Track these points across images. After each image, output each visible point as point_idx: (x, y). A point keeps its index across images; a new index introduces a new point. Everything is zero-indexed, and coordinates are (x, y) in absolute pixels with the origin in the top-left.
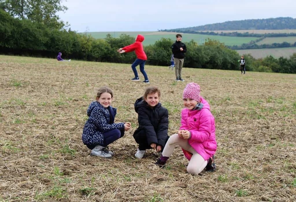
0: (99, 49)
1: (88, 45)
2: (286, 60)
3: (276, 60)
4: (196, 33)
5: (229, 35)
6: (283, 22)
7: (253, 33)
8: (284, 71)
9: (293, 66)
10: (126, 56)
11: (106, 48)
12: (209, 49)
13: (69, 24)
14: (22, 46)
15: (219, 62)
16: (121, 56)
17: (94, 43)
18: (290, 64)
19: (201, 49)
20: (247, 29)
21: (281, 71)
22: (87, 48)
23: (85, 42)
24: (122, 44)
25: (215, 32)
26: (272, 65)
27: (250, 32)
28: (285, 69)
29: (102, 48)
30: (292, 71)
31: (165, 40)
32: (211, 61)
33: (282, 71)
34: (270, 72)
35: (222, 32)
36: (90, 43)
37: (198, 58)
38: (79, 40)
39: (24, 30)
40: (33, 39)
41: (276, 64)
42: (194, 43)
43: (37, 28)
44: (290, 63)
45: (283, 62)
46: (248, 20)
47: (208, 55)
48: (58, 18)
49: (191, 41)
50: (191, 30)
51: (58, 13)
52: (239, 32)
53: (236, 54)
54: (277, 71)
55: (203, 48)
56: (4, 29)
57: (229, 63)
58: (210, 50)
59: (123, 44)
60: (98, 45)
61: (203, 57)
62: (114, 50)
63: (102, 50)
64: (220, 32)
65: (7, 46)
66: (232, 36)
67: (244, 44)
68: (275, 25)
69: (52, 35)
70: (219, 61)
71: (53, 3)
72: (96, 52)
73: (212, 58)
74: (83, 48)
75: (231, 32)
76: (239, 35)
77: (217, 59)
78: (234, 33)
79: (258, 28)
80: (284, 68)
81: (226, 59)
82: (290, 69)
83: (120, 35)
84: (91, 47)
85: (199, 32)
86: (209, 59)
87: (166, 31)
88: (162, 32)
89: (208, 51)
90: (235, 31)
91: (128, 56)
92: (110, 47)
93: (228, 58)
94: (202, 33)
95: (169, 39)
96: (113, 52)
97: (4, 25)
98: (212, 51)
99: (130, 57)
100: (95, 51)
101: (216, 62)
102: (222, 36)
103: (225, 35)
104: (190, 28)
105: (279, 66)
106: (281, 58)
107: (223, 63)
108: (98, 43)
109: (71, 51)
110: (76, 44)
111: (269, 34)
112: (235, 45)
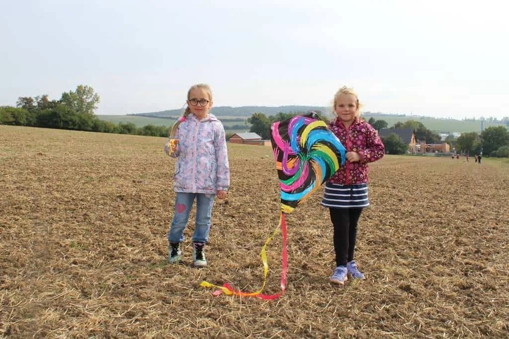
17: (114, 126)
25: (173, 117)
48: (93, 113)
50: (154, 115)
108: (116, 126)
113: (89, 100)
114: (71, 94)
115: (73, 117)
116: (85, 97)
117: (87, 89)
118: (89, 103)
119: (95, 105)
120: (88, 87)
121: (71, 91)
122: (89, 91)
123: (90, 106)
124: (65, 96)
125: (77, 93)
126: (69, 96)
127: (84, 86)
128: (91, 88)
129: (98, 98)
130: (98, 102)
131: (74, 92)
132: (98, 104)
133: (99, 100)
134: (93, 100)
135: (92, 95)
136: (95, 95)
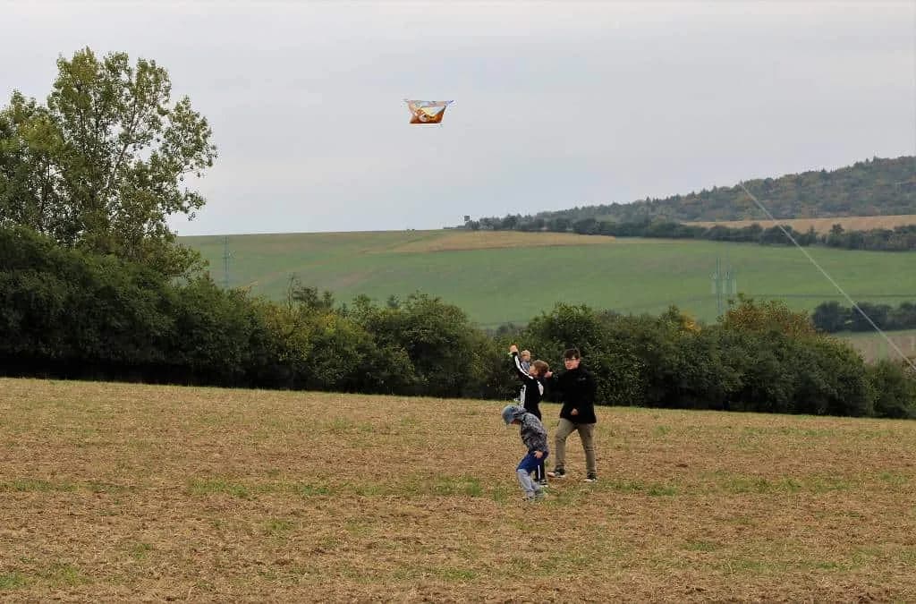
0: (337, 351)
1: (299, 340)
4: (689, 234)
10: (433, 375)
11: (361, 349)
12: (739, 341)
14: (89, 349)
16: (415, 379)
19: (709, 342)
22: (294, 351)
24: (415, 334)
25: (800, 225)
29: (348, 348)
31: (569, 310)
32: (748, 388)
35: (837, 229)
36: (305, 334)
37: (695, 379)
38: (266, 323)
39: (99, 293)
40: (126, 323)
42: (681, 321)
47: (736, 366)
48: (170, 236)
49: (667, 310)
50: (659, 218)
55: (715, 338)
58: (744, 347)
59: (420, 332)
60: (334, 338)
61: (715, 376)
62: (387, 354)
63: (346, 356)
64: (823, 226)
65: (43, 349)
70: (780, 390)
72: (326, 363)
73: (752, 377)
74: (281, 350)
75: (890, 222)
77: (772, 381)
78: (902, 231)
81: (809, 381)
83: (405, 300)
84: (309, 347)
85: (703, 229)
86: (741, 383)
87: (511, 223)
89: (738, 349)
92: (374, 345)
93: (816, 376)
94: (722, 236)
95: (584, 308)
96: (386, 362)
98: (753, 352)
99: (444, 380)
100: (324, 360)
101: (771, 392)
102: (836, 250)
103: (855, 242)
104: (654, 205)
109: (244, 362)
110: (261, 337)
113: (142, 156)
114: (21, 115)
115: (29, 282)
116: (116, 129)
117: (123, 76)
118: (141, 171)
119: (186, 181)
120: (133, 64)
121: (17, 98)
122: (140, 92)
123: (152, 189)
125: (65, 109)
126: (9, 135)
127: (100, 57)
128: (149, 65)
129: (202, 133)
130: (205, 158)
131: (42, 102)
132: (201, 171)
133: (210, 141)
134: (169, 148)
135: (163, 113)
136: (179, 109)
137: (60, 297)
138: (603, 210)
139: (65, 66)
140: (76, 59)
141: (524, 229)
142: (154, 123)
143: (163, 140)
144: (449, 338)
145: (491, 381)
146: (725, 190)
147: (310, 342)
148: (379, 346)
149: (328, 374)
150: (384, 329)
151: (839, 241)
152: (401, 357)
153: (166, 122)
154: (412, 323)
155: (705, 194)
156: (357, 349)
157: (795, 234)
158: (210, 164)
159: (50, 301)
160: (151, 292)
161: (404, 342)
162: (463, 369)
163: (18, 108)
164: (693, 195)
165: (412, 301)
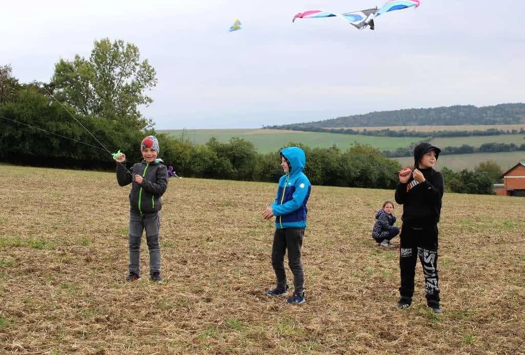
0: (201, 159)
1: (185, 154)
2: (471, 174)
3: (457, 174)
4: (325, 131)
5: (377, 134)
6: (462, 113)
7: (414, 131)
8: (469, 190)
9: (482, 183)
10: (240, 169)
11: (211, 159)
12: (358, 158)
13: (153, 122)
14: (93, 157)
15: (374, 177)
16: (233, 170)
17: (193, 150)
18: (477, 181)
19: (347, 158)
20: (404, 125)
21: (464, 191)
22: (183, 159)
23: (180, 150)
25: (355, 129)
26: (450, 181)
27: (410, 129)
28: (470, 188)
29: (206, 158)
30: (481, 191)
32: (361, 176)
33: (466, 191)
34: (449, 192)
35: (365, 130)
36: (188, 152)
37: (342, 172)
38: (173, 147)
41: (457, 181)
42: (337, 150)
43: (116, 130)
44: (477, 178)
45: (468, 178)
46: (406, 110)
47: (357, 168)
51: (140, 108)
52: (392, 128)
53: (398, 165)
54: (459, 192)
55: (349, 157)
56: (71, 132)
57: (388, 179)
58: (360, 160)
59: (236, 152)
60: (200, 154)
61: (349, 171)
62: (222, 161)
63: (204, 161)
64: (361, 129)
65: (73, 156)
66: (381, 136)
67: (401, 149)
68: (448, 117)
69: (136, 140)
71: (131, 92)
72: (196, 164)
73: (363, 172)
74: (178, 158)
75: (380, 129)
76: (392, 134)
77: (370, 173)
78: (383, 131)
79: (422, 123)
80: (468, 186)
81: (384, 174)
82: (478, 187)
83: (230, 139)
84: (189, 157)
85: (328, 130)
86: (359, 174)
87: (275, 127)
88: (269, 130)
89: (358, 161)
90: (386, 128)
91: (243, 170)
92: (217, 157)
93: (386, 172)
96: (221, 164)
97: (70, 127)
98: (363, 162)
99: (244, 172)
100: (195, 162)
101: (370, 177)
102: (364, 136)
103: (370, 134)
104: (314, 123)
105: (461, 184)
106: (464, 171)
107: (378, 180)
108: (199, 151)
110: (169, 152)
111: (440, 132)
112: (386, 150)
113: (128, 81)
114: (79, 64)
115: (63, 126)
116: (117, 70)
117: (121, 50)
118: (127, 87)
119: (145, 92)
120: (125, 45)
121: (77, 57)
122: (127, 55)
123: (131, 94)
124: (63, 69)
125: (96, 61)
126: (73, 71)
127: (112, 42)
128: (132, 46)
129: (152, 73)
130: (153, 83)
131: (87, 59)
132: (151, 88)
133: (156, 77)
134: (139, 78)
135: (136, 64)
136: (143, 63)
137: (78, 133)
138: (300, 124)
139: (98, 45)
140: (102, 41)
141: (278, 129)
142: (134, 69)
143: (137, 75)
144: (247, 155)
145: (263, 172)
146: (333, 120)
147: (190, 155)
148: (219, 158)
149: (197, 169)
150: (222, 151)
151: (365, 133)
152: (227, 162)
153: (138, 68)
154: (231, 149)
155: (328, 120)
156: (209, 158)
157: (353, 131)
158: (155, 85)
159: (74, 136)
160: (121, 134)
161: (229, 156)
162: (253, 167)
163: (78, 61)
164: (325, 121)
165: (233, 140)
